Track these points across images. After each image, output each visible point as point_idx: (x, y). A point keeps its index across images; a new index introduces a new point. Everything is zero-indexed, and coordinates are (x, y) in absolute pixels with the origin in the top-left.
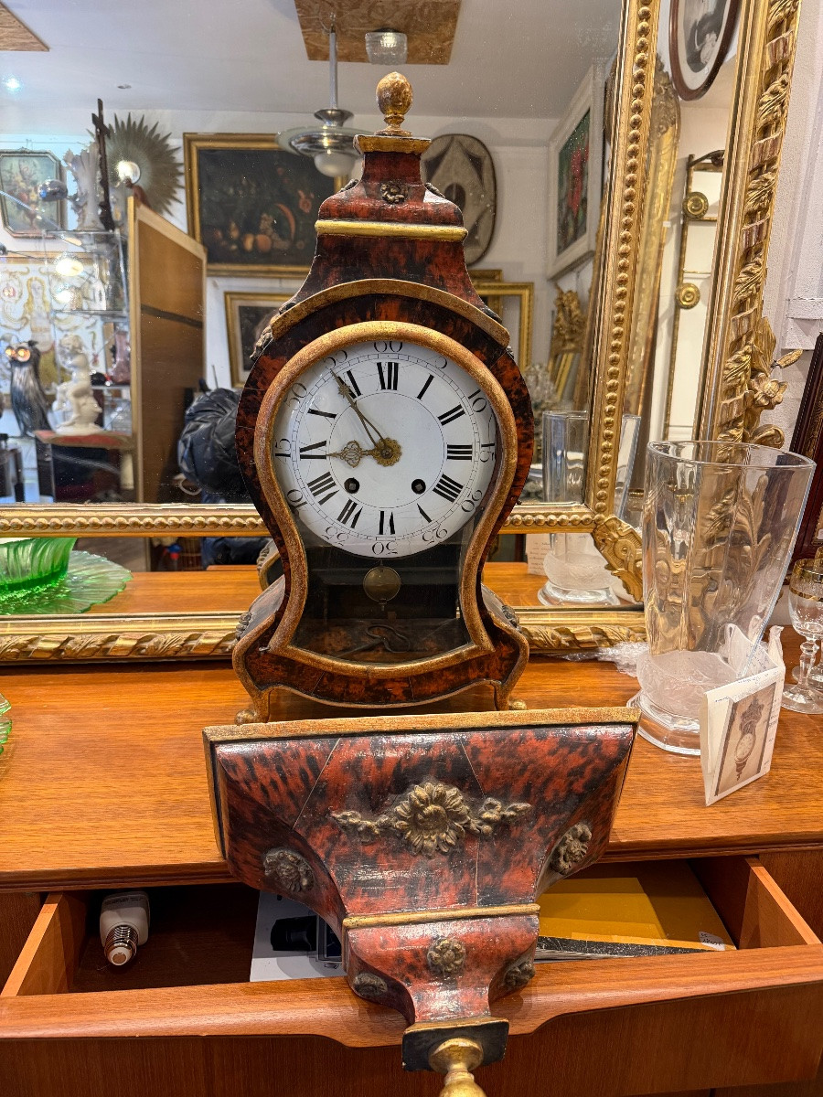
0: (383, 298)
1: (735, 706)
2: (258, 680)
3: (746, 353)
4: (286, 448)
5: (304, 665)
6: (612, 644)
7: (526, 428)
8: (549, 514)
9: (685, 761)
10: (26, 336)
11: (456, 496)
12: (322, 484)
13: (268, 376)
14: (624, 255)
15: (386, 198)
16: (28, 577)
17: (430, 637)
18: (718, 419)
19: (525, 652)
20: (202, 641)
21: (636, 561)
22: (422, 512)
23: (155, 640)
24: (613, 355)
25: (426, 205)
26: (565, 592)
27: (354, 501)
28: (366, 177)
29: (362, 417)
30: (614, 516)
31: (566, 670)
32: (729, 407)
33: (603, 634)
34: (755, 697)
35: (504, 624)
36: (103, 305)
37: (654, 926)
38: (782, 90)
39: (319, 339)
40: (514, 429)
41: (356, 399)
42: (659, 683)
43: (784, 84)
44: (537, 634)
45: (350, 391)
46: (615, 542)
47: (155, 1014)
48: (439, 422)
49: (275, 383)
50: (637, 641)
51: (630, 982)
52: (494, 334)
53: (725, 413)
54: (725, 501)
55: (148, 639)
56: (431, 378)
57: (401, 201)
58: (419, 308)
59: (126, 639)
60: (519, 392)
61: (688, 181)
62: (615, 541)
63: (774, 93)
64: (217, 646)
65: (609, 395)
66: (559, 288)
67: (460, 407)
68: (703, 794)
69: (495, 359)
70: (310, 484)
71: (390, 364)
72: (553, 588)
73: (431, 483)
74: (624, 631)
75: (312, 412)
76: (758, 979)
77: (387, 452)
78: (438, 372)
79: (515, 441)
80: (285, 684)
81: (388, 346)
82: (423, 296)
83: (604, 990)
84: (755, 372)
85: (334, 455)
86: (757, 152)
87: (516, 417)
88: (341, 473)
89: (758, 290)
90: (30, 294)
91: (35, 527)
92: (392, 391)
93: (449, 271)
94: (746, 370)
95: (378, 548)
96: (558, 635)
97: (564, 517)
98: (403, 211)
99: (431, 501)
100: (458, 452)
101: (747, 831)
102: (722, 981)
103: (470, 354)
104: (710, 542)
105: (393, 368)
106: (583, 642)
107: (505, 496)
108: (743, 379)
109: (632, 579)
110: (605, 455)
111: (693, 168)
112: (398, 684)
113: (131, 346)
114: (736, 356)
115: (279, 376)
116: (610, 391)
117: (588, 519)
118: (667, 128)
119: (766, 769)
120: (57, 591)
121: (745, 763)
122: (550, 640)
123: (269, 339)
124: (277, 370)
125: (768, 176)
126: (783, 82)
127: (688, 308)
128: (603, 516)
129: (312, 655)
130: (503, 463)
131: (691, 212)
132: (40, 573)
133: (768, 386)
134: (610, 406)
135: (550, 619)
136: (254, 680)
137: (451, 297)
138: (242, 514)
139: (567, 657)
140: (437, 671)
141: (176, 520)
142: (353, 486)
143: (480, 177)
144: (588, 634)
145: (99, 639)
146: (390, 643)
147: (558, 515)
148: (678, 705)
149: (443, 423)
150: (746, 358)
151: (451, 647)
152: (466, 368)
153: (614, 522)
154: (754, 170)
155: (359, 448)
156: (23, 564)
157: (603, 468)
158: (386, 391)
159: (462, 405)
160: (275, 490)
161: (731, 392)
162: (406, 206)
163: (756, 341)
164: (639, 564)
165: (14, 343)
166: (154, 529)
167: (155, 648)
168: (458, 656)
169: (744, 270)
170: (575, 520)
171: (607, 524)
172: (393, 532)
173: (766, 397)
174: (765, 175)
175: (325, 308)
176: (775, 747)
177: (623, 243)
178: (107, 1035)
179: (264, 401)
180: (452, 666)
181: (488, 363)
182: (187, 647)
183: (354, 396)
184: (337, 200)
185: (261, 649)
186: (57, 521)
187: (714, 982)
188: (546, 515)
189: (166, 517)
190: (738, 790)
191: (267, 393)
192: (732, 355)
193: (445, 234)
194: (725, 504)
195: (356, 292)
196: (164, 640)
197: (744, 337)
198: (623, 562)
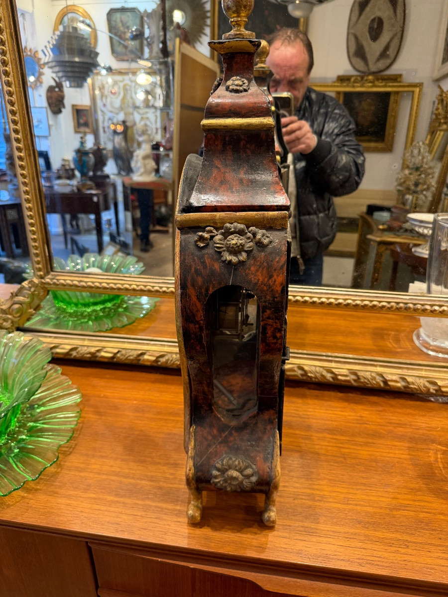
10: (121, 117)
16: (103, 297)
23: (167, 358)
31: (432, 409)
36: (160, 103)
44: (413, 384)
55: (163, 356)
59: (150, 355)
66: (440, 87)
90: (124, 93)
91: (100, 288)
96: (428, 385)
106: (446, 392)
113: (174, 127)
120: (119, 306)
122: (422, 388)
135: (424, 372)
139: (432, 399)
143: (395, 12)
145: (136, 353)
147: (440, 306)
165: (115, 121)
167: (166, 363)
188: (432, 306)
196: (171, 359)
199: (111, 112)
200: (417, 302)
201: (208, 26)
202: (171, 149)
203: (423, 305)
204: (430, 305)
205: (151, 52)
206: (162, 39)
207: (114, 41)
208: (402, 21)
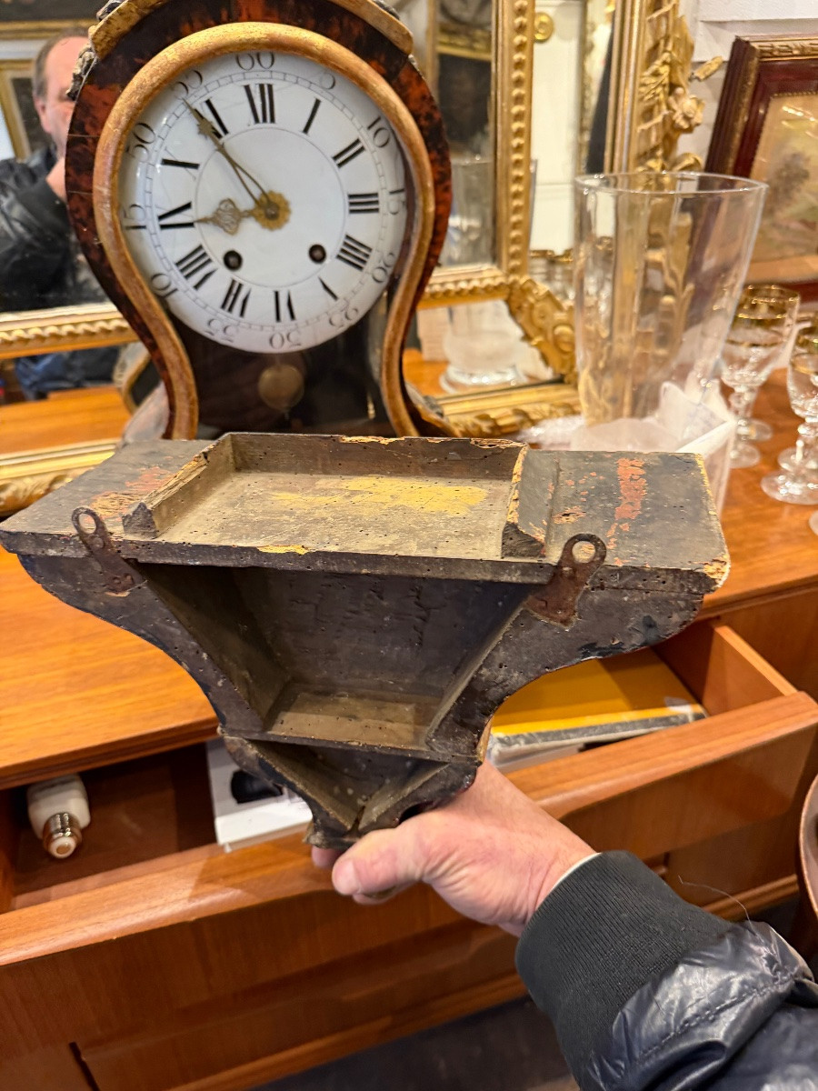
3: (664, 63)
4: (139, 217)
6: (534, 423)
7: (442, 165)
8: (459, 281)
11: (365, 262)
12: (194, 262)
13: (99, 115)
18: (634, 151)
21: (556, 327)
22: (326, 288)
26: (471, 375)
27: (239, 280)
29: (234, 164)
30: (529, 277)
32: (646, 134)
33: (525, 414)
39: (162, 54)
40: (427, 166)
41: (223, 140)
44: (456, 425)
45: (214, 130)
47: (128, 910)
48: (335, 164)
49: (109, 124)
50: (559, 417)
52: (393, 35)
53: (642, 141)
56: (317, 103)
62: (532, 307)
67: (357, 141)
69: (398, 71)
70: (178, 264)
71: (262, 87)
72: (457, 372)
73: (332, 248)
74: (546, 407)
75: (166, 162)
77: (271, 210)
78: (325, 93)
79: (430, 184)
81: (256, 61)
84: (673, 87)
85: (204, 221)
87: (429, 150)
88: (217, 244)
92: (268, 124)
94: (664, 86)
95: (277, 341)
96: (478, 422)
97: (476, 283)
99: (334, 270)
103: (365, 66)
105: (267, 91)
106: (505, 426)
107: (424, 257)
108: (661, 96)
110: (515, 203)
114: (654, 68)
115: (114, 114)
117: (502, 283)
122: (471, 428)
123: (91, 61)
124: (109, 106)
128: (518, 278)
130: (418, 214)
133: (687, 104)
135: (467, 406)
142: (233, 260)
144: (509, 416)
147: (468, 281)
149: (340, 165)
150: (665, 70)
152: (362, 85)
153: (530, 284)
155: (235, 209)
157: (514, 218)
158: (261, 125)
159: (361, 139)
160: (133, 275)
161: (648, 114)
163: (674, 47)
164: (559, 330)
170: (488, 286)
171: (523, 287)
172: (292, 316)
173: (687, 118)
179: (100, 152)
181: (390, 78)
183: (219, 136)
191: (102, 140)
192: (648, 67)
197: (662, 42)
198: (541, 331)
204: (454, 282)
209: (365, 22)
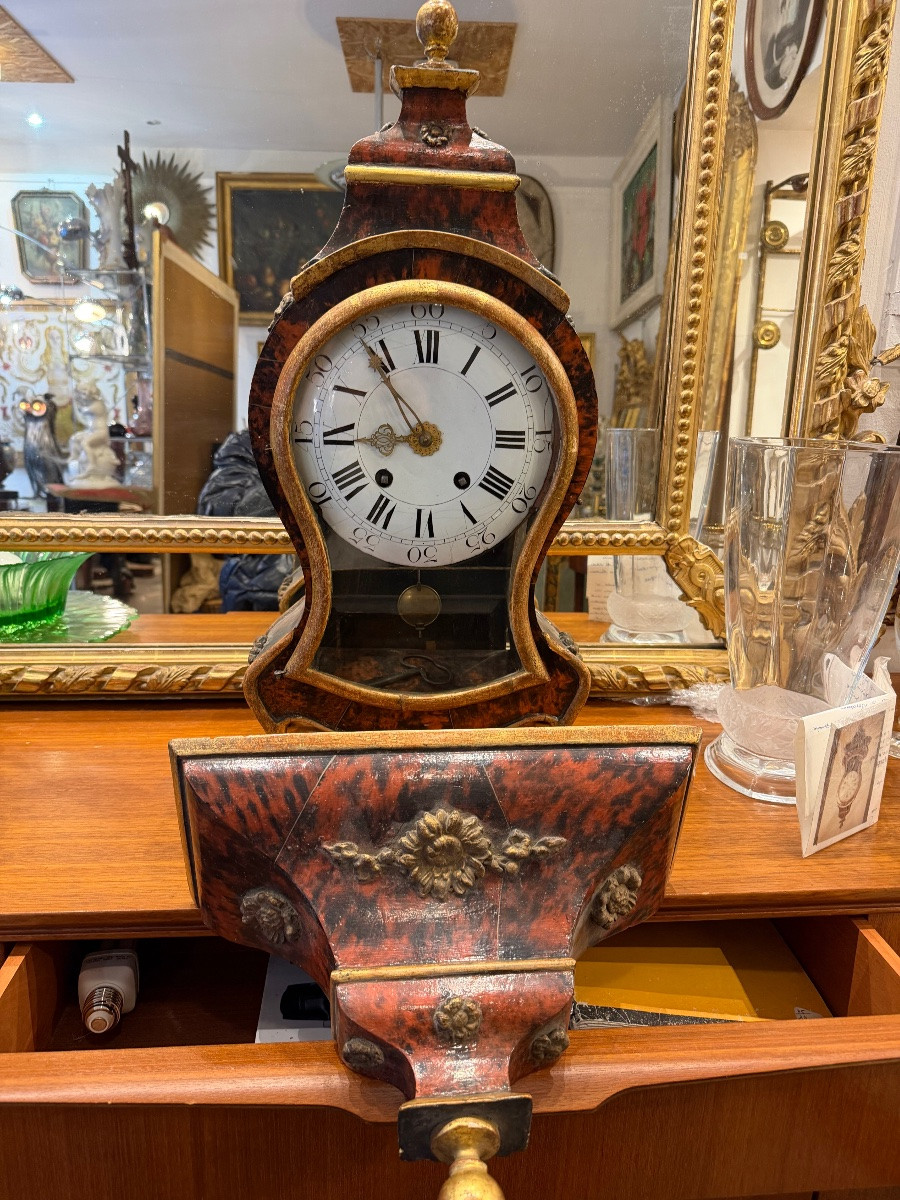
0: (422, 252)
1: (838, 733)
2: (273, 710)
3: (842, 345)
4: (306, 432)
5: (327, 693)
6: (687, 685)
7: (589, 412)
8: (615, 532)
9: (777, 810)
10: (42, 388)
11: (506, 493)
12: (348, 476)
13: (288, 345)
14: (700, 231)
15: (426, 140)
16: (20, 611)
17: (475, 669)
18: (809, 425)
19: (586, 681)
20: (212, 674)
21: (716, 589)
22: (466, 511)
23: (159, 673)
24: (687, 347)
25: (472, 150)
26: (632, 636)
27: (386, 496)
28: (405, 117)
29: (397, 396)
30: (690, 536)
31: (634, 714)
32: (821, 409)
33: (677, 674)
34: (861, 724)
35: (561, 648)
36: (125, 351)
37: (742, 1002)
38: (882, 41)
39: (347, 300)
40: (574, 411)
41: (389, 374)
42: (744, 718)
43: (885, 34)
44: (600, 673)
45: (384, 367)
46: (691, 567)
47: (133, 1077)
48: (487, 403)
49: (294, 353)
50: (716, 682)
51: (714, 1051)
52: (552, 297)
53: (817, 416)
54: (818, 517)
55: (150, 671)
56: (477, 349)
57: (444, 144)
58: (464, 265)
59: (124, 671)
60: (580, 368)
61: (767, 210)
62: (691, 565)
63: (873, 45)
64: (229, 681)
65: (684, 393)
66: (623, 337)
67: (511, 385)
68: (800, 844)
69: (553, 328)
70: (334, 476)
71: (429, 333)
72: (618, 632)
73: (476, 476)
74: (702, 671)
75: (338, 388)
76: (872, 1050)
77: (424, 440)
78: (485, 342)
79: (575, 428)
80: (305, 716)
81: (428, 313)
82: (469, 251)
83: (682, 1059)
84: (852, 369)
85: (363, 441)
86: (853, 114)
87: (577, 397)
88: (371, 464)
89: (855, 272)
90: (48, 344)
91: (22, 538)
92: (431, 364)
93: (499, 226)
94: (842, 366)
95: (414, 555)
96: (623, 674)
97: (632, 536)
98: (446, 157)
99: (478, 499)
100: (509, 439)
101: (853, 885)
102: (828, 1053)
103: (523, 320)
104: (801, 567)
105: (434, 337)
106: (653, 683)
107: (563, 493)
108: (839, 375)
109: (711, 613)
110: (679, 464)
111: (771, 195)
112: (436, 719)
113: (153, 395)
114: (831, 349)
115: (300, 344)
116: (685, 388)
117: (659, 538)
118: (743, 152)
119: (873, 818)
120: (53, 628)
121: (848, 808)
122: (615, 680)
123: (290, 304)
124: (298, 338)
125: (866, 140)
126: (883, 32)
127: (767, 347)
128: (676, 535)
129: (336, 681)
130: (561, 454)
131: (771, 242)
132: (33, 607)
133: (867, 383)
134: (685, 406)
135: (614, 656)
136: (268, 709)
137: (500, 252)
138: (260, 527)
139: (635, 702)
140: (482, 703)
141: (184, 533)
142: (384, 478)
143: (538, 220)
144: (659, 673)
145: (93, 671)
146: (428, 675)
147: (624, 533)
148: (766, 745)
149: (491, 404)
150: (842, 352)
151: (499, 676)
152: (518, 337)
153: (690, 543)
154: (850, 134)
155: (393, 434)
156: (14, 594)
157: (677, 478)
158: (425, 364)
159: (514, 383)
160: (293, 479)
161: (825, 390)
162: (449, 151)
163: (854, 332)
164: (721, 592)
165: (29, 395)
166: (159, 543)
167: (157, 682)
168: (506, 685)
169: (838, 249)
170: (644, 540)
171: (683, 545)
172: (431, 535)
173: (866, 397)
174: (863, 139)
175: (354, 264)
176: (883, 796)
177: (699, 217)
178: (72, 1101)
179: (283, 374)
180: (500, 698)
181: (545, 333)
182: (194, 682)
183: (387, 371)
184: (371, 143)
185: (277, 673)
186: (48, 532)
187: (819, 1053)
188: (611, 533)
189: (173, 530)
190: (842, 841)
191: (286, 366)
192: (826, 348)
193: (493, 182)
194: (819, 523)
195: (391, 246)
196: (168, 673)
197: (840, 327)
198: (701, 591)
199: (21, 379)
200: (587, 530)
201: (213, 230)
202: (148, 435)
203: (597, 534)
204: (607, 532)
205: (104, 256)
206: (125, 238)
207: (28, 248)
208: (550, 231)
209: (528, 285)
